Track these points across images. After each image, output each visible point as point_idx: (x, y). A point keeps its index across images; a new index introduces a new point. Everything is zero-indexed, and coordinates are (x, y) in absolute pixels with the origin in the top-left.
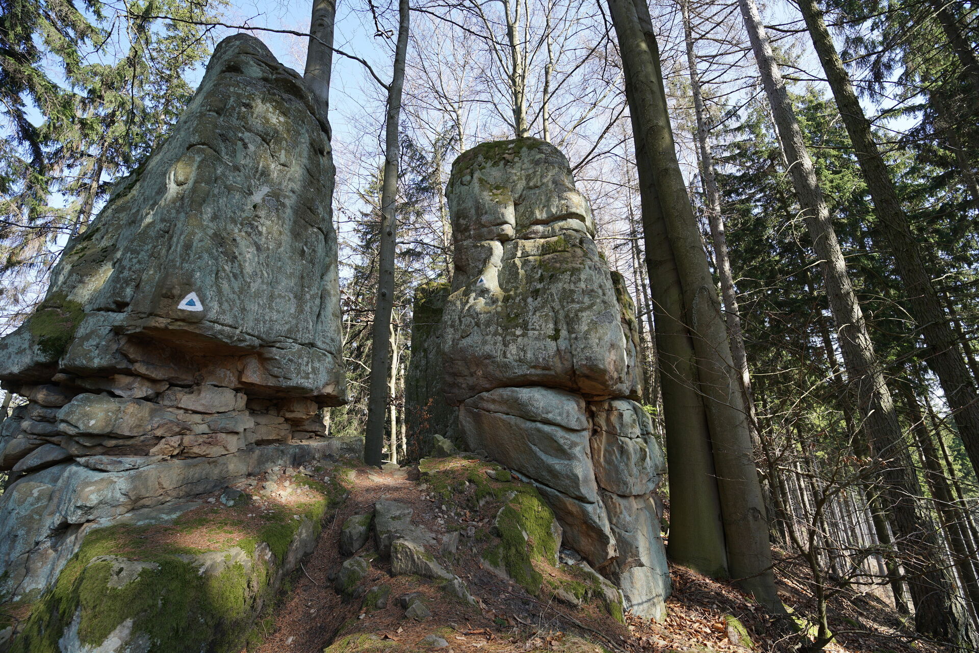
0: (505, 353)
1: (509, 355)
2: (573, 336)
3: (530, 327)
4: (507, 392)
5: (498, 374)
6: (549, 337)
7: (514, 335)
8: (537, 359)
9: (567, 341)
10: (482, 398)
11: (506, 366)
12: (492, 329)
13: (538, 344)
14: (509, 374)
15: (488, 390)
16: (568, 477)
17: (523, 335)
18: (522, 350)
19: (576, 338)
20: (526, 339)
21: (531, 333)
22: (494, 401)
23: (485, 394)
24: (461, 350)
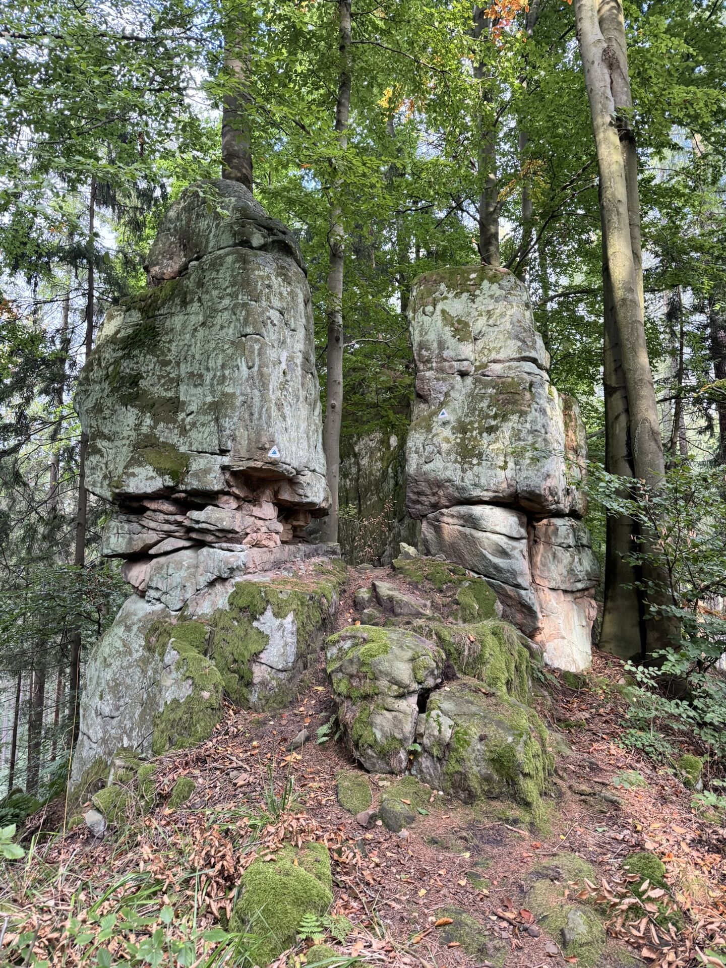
0: (463, 478)
1: (466, 480)
2: (518, 467)
3: (484, 458)
4: (463, 509)
5: (456, 494)
6: (500, 467)
7: (471, 464)
8: (489, 484)
9: (513, 472)
10: (442, 514)
11: (463, 489)
12: (453, 457)
13: (490, 472)
14: (466, 495)
15: (447, 507)
16: (509, 571)
17: (479, 464)
18: (477, 476)
19: (520, 469)
20: (480, 468)
21: (484, 463)
22: (452, 516)
23: (444, 510)
24: (425, 473)
